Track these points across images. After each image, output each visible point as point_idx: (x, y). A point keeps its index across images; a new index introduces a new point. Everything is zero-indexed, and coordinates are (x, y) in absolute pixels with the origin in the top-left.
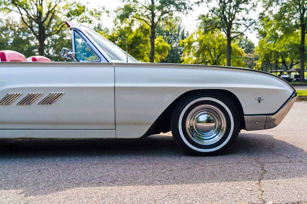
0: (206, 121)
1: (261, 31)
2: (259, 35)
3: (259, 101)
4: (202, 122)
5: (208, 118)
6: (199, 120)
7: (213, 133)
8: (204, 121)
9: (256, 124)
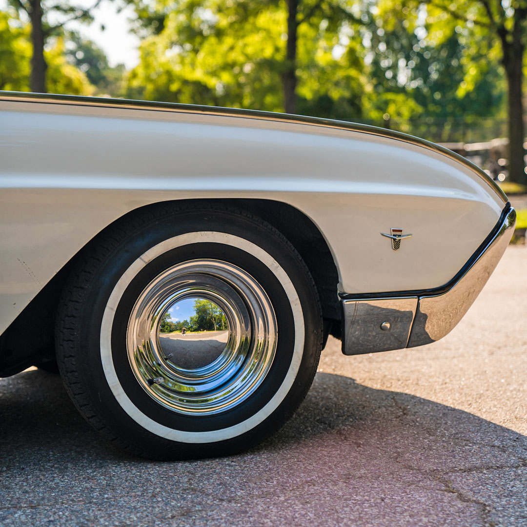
0: (197, 322)
1: (145, 9)
2: (138, 24)
3: (397, 245)
4: (181, 327)
5: (202, 311)
6: (168, 320)
7: (224, 366)
8: (186, 322)
9: (382, 328)
